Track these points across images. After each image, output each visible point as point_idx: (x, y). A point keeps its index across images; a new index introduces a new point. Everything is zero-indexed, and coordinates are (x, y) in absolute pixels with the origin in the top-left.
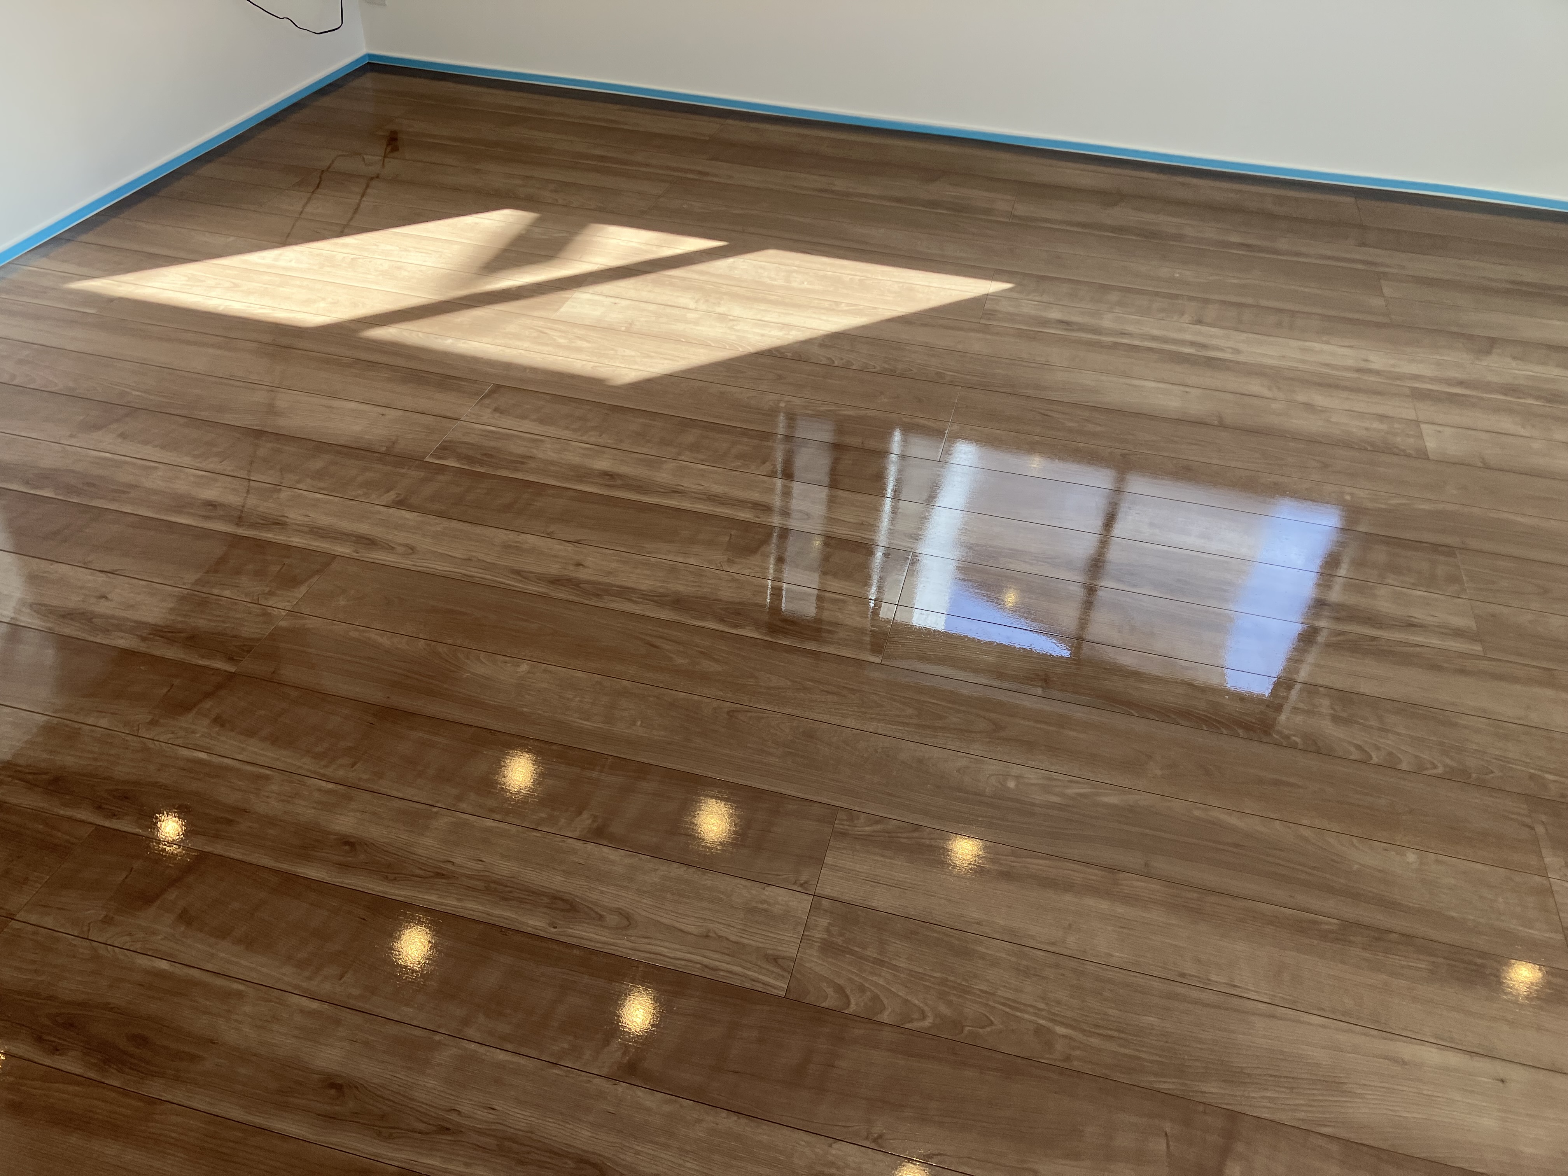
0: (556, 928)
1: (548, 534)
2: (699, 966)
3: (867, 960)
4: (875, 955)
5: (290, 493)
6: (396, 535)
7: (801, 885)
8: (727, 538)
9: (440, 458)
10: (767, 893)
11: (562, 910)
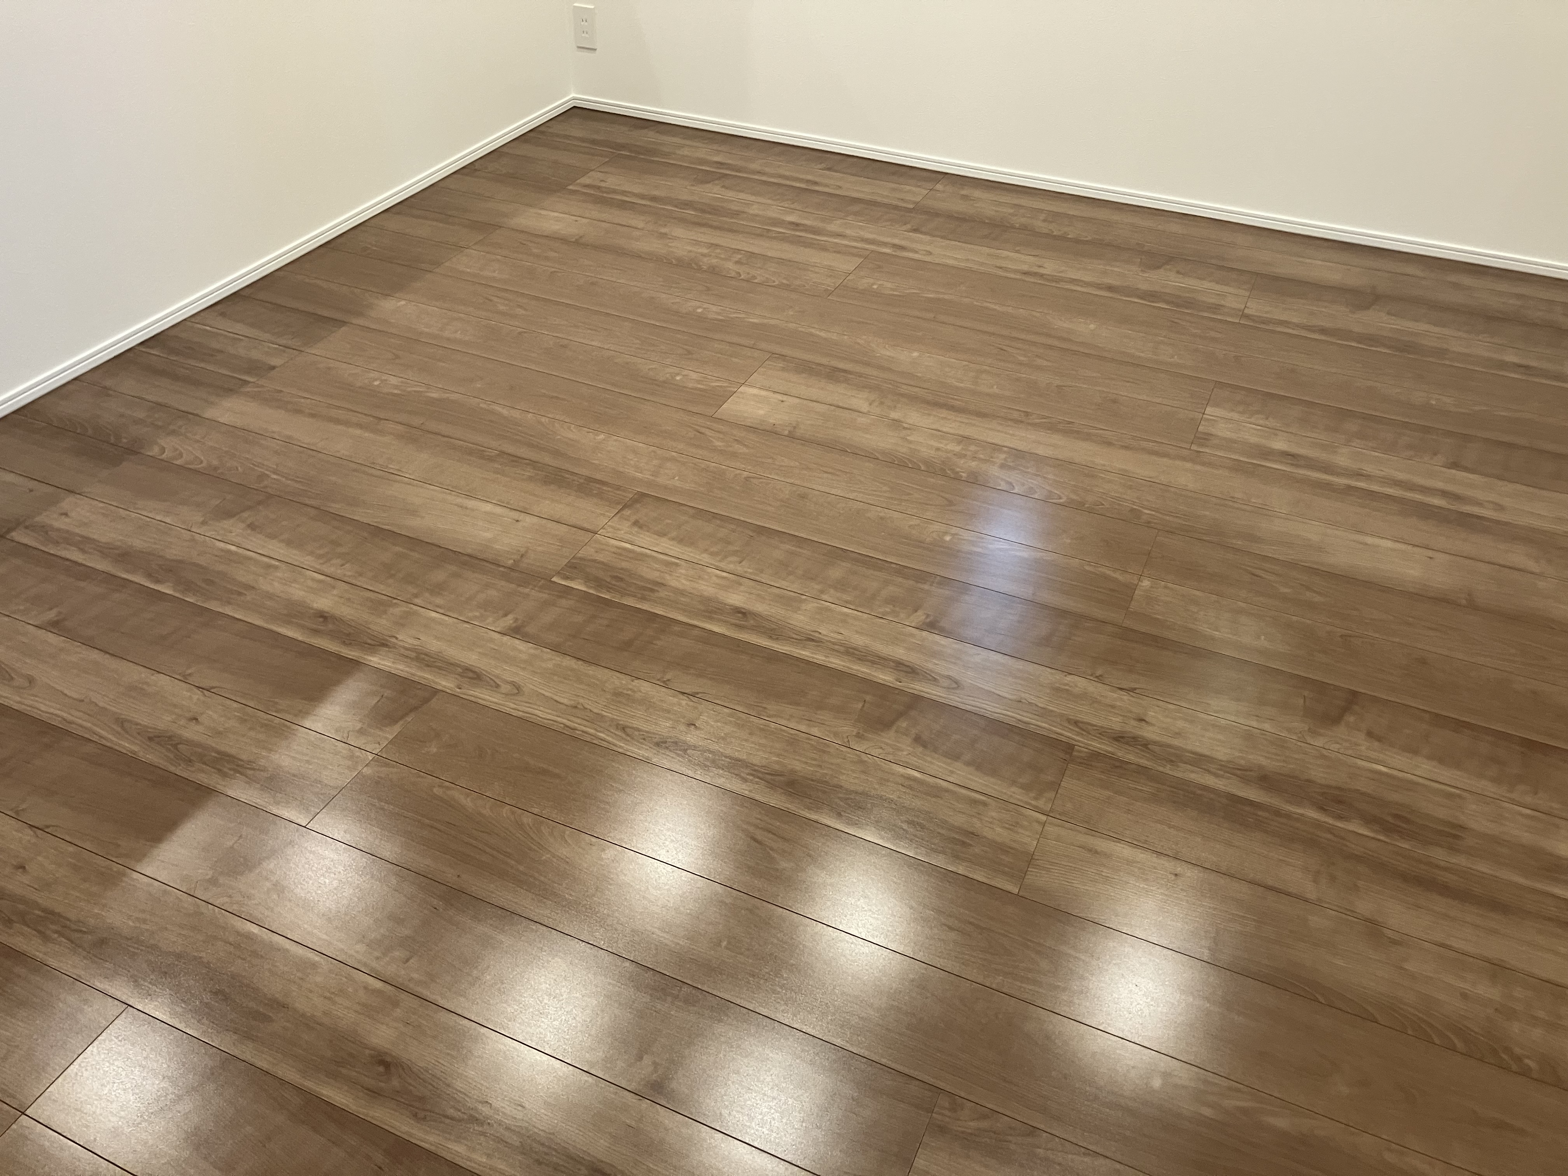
1: (664, 682)
5: (404, 609)
6: (505, 670)
8: (860, 706)
9: (567, 578)
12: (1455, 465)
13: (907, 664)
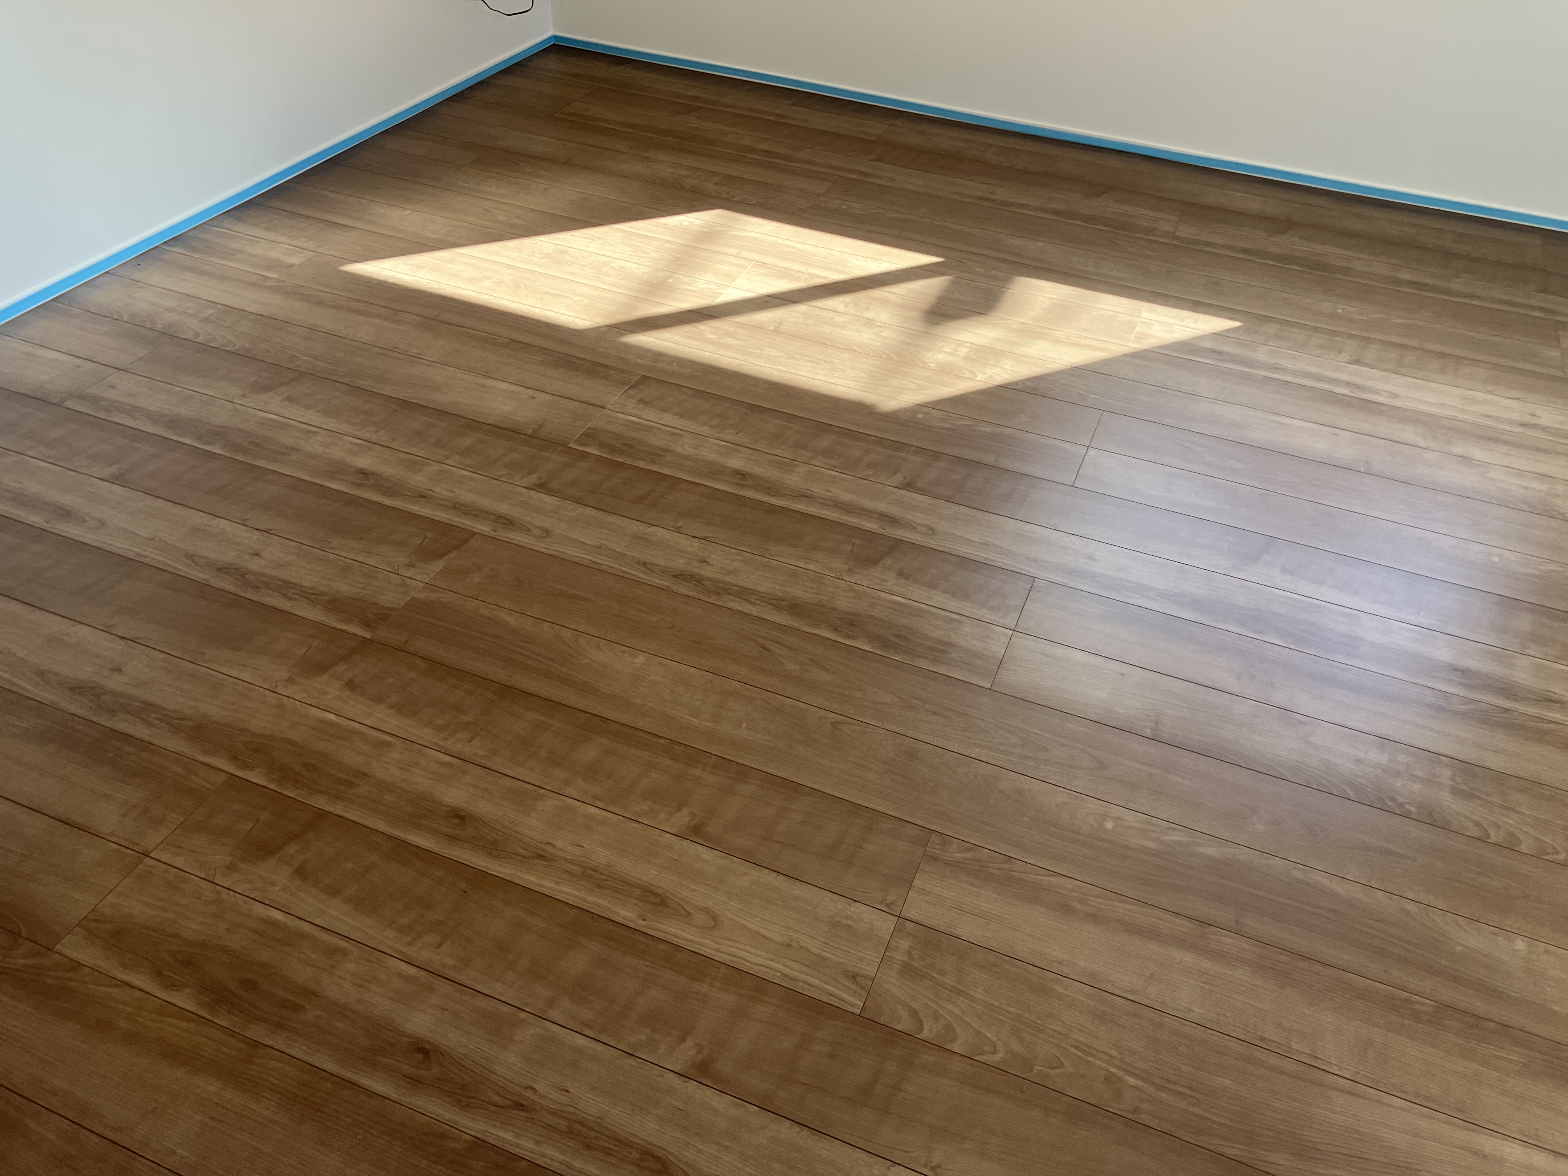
0: (645, 920)
1: (677, 528)
2: (778, 974)
3: (945, 988)
4: (953, 984)
5: (438, 468)
6: (534, 517)
7: (887, 905)
8: (849, 547)
9: (583, 445)
10: (852, 909)
11: (653, 904)
12: (1357, 362)
13: (890, 515)
